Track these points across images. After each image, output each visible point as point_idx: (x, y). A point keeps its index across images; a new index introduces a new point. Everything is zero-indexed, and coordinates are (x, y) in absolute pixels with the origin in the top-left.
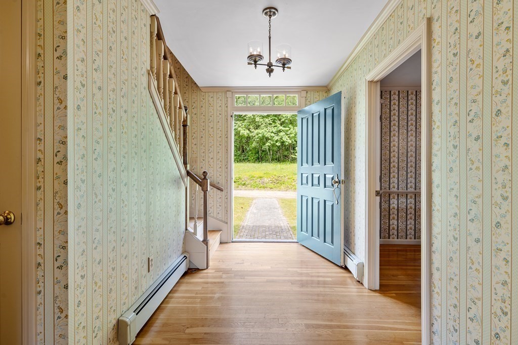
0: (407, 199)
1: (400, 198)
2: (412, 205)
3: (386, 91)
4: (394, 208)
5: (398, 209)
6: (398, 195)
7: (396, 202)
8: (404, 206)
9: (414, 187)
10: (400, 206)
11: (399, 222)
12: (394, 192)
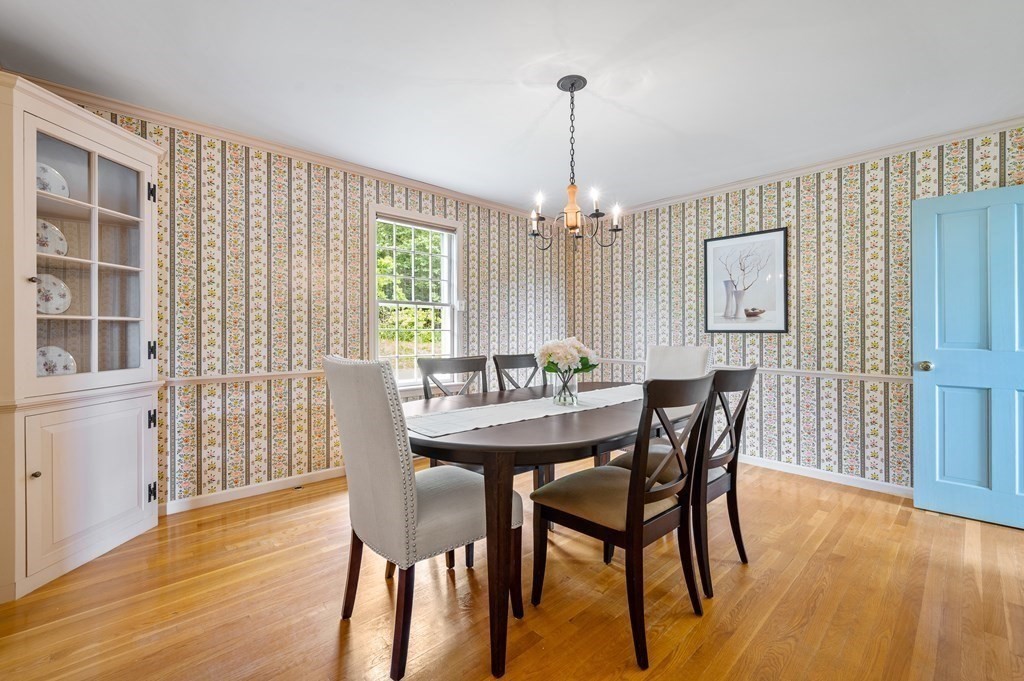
0: (247, 393)
1: (228, 392)
2: (261, 405)
3: (186, 134)
4: (212, 419)
5: (224, 421)
6: (224, 386)
7: (218, 403)
8: (240, 411)
9: (265, 363)
10: (228, 411)
11: (228, 447)
12: (210, 381)
